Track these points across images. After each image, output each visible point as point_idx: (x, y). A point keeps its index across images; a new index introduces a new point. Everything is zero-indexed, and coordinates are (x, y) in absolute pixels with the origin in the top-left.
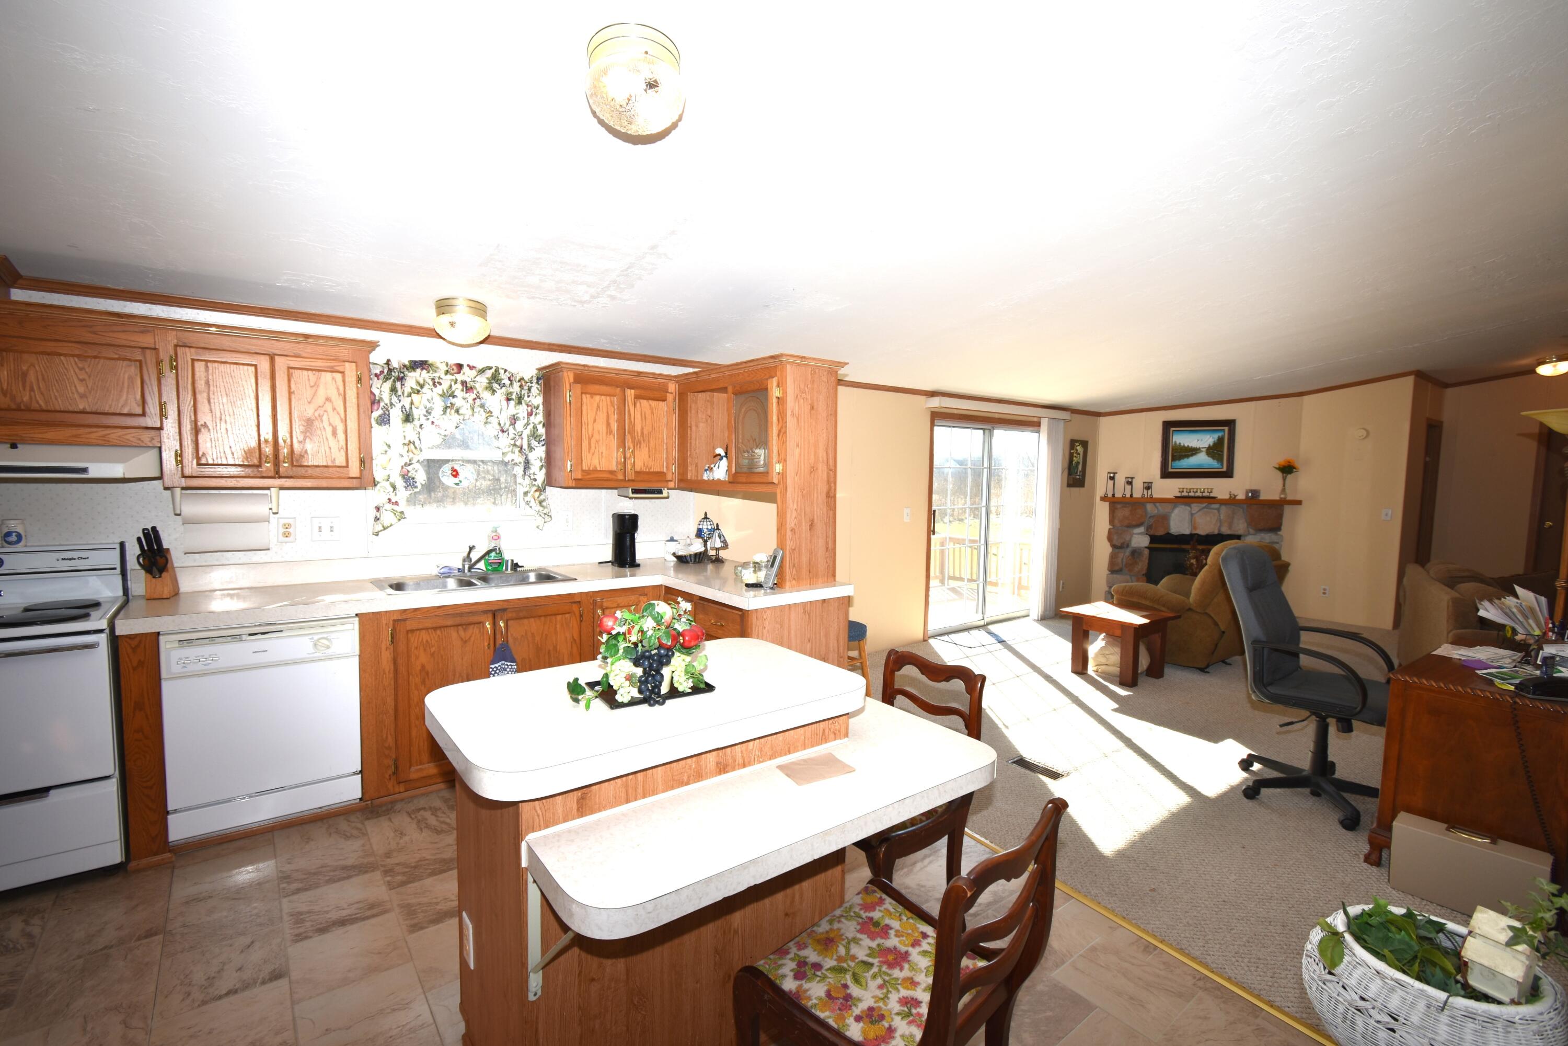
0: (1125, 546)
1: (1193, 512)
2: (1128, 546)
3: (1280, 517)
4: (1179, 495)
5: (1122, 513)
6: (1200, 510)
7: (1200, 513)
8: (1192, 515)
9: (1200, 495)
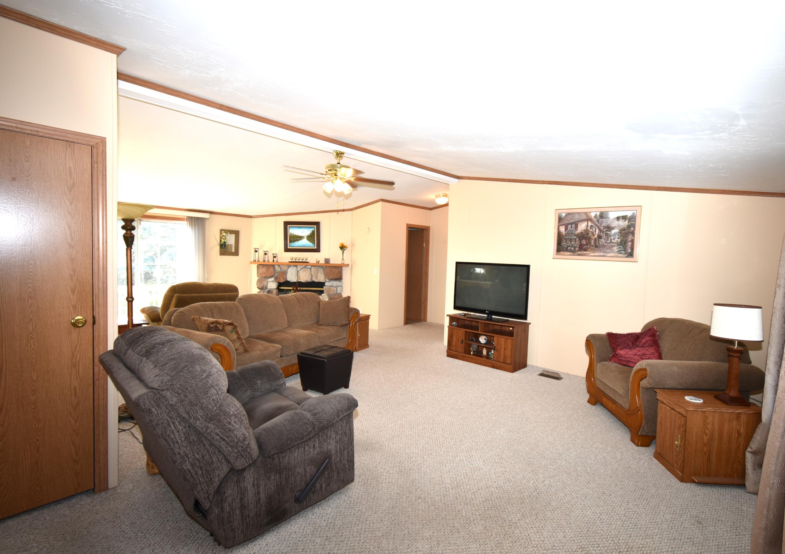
0: (265, 288)
1: (298, 270)
2: (266, 288)
3: (341, 273)
4: (291, 261)
5: (263, 270)
6: (301, 269)
7: (301, 271)
8: (298, 272)
9: (301, 261)
